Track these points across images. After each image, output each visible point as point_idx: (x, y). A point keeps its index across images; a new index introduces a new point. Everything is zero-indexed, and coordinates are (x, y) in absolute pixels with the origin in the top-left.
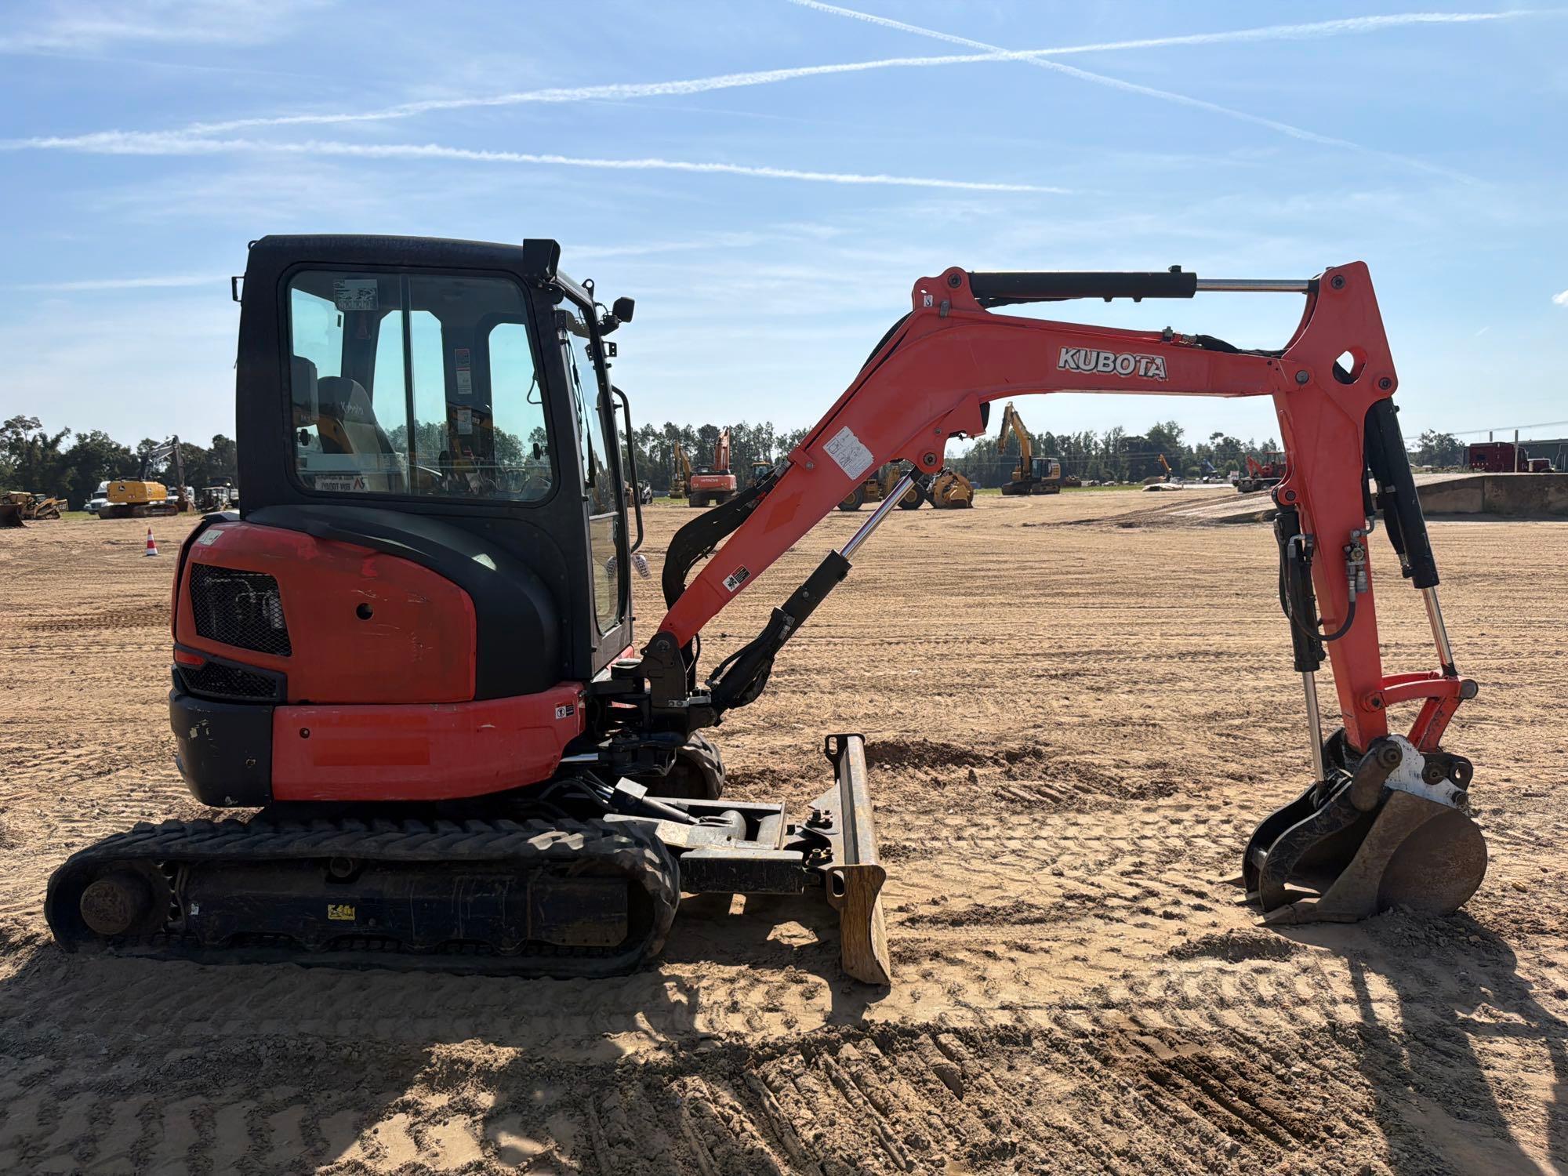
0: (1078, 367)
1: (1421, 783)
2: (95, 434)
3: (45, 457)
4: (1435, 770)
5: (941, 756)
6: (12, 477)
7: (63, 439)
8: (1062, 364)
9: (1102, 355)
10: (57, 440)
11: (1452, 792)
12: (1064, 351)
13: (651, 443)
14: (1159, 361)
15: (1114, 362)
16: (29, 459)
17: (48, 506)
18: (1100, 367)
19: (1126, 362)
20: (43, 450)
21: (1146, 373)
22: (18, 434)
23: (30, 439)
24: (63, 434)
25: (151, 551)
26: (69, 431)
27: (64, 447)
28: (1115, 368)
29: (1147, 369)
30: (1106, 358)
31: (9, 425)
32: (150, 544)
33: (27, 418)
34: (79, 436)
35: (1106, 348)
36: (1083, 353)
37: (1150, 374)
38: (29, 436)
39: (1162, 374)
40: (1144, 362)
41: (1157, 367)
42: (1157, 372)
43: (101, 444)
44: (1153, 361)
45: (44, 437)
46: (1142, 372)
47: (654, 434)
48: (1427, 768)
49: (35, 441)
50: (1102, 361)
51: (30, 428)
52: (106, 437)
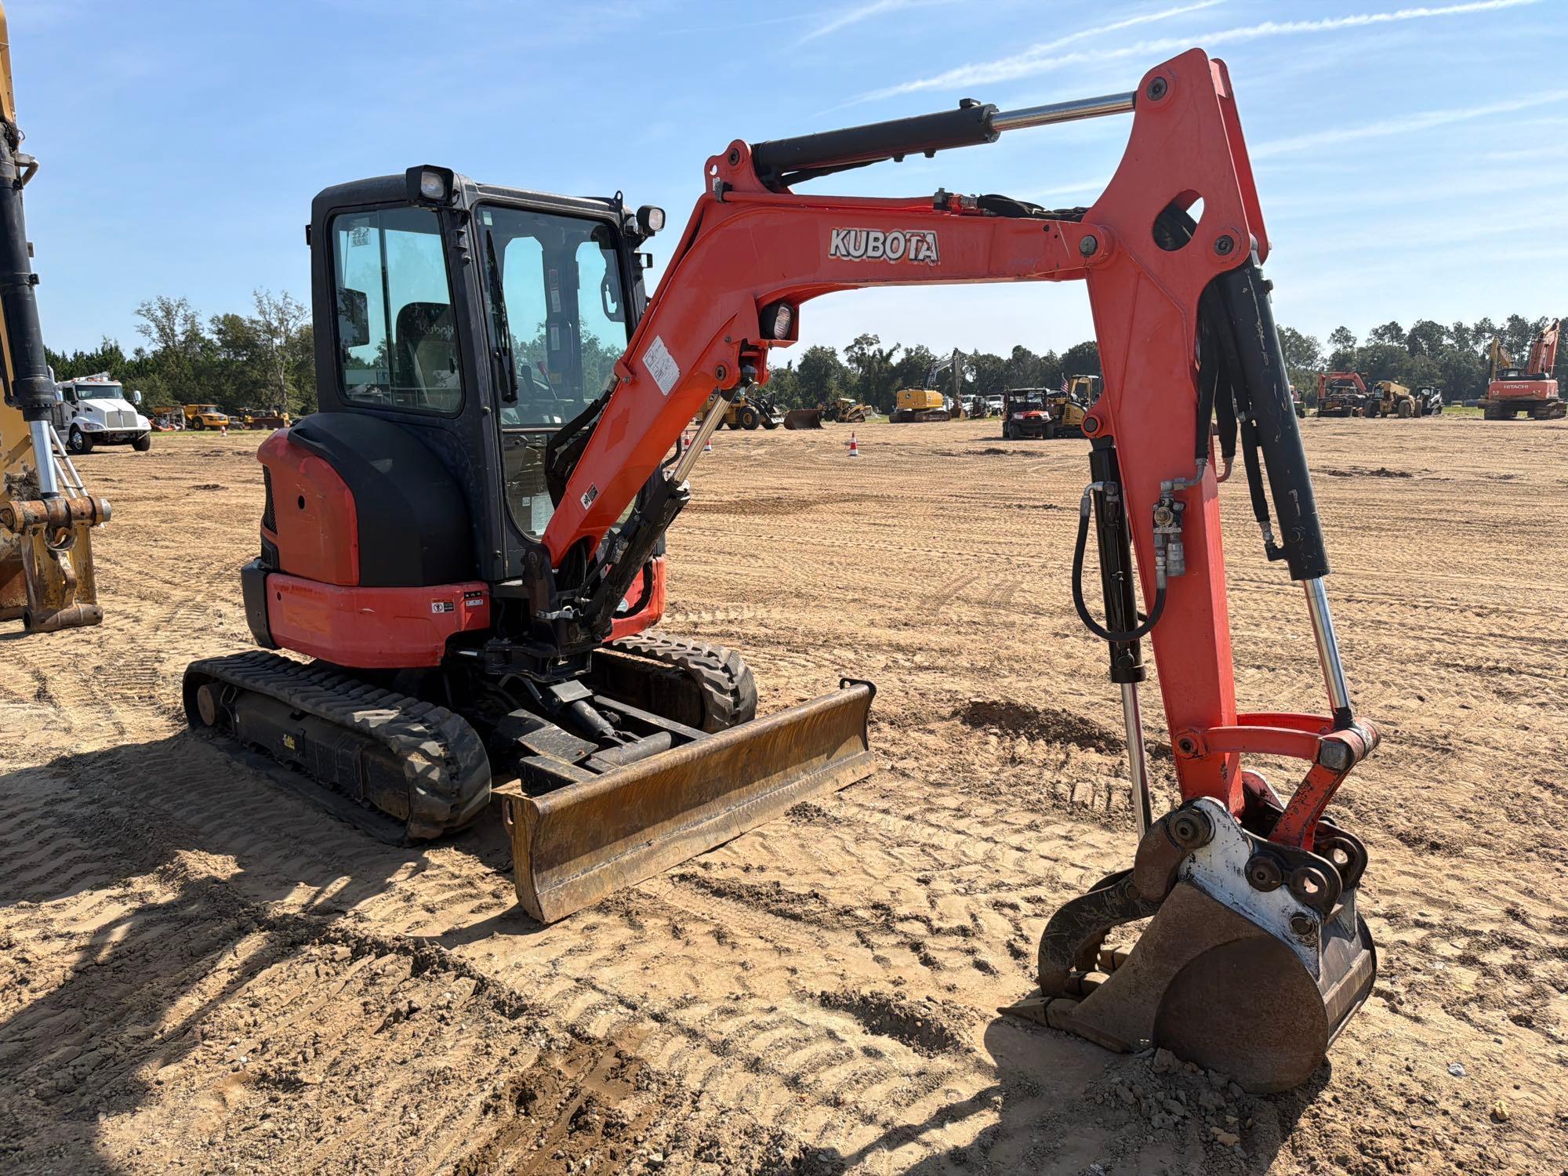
0: (849, 254)
1: (1243, 883)
2: (919, 348)
3: (880, 368)
4: (1262, 870)
5: (1070, 732)
6: (856, 386)
7: (895, 353)
8: (833, 252)
9: (872, 235)
10: (890, 354)
11: (1292, 911)
12: (835, 233)
13: (1487, 341)
14: (930, 238)
15: (884, 243)
16: (869, 372)
17: (858, 411)
18: (870, 253)
19: (896, 242)
20: (879, 363)
21: (916, 256)
22: (863, 349)
23: (871, 354)
24: (894, 349)
25: (853, 452)
26: (899, 345)
27: (895, 360)
28: (884, 252)
29: (917, 251)
30: (876, 239)
31: (857, 342)
32: (853, 446)
33: (870, 336)
34: (907, 350)
35: (875, 227)
36: (853, 233)
37: (921, 257)
38: (870, 351)
39: (934, 256)
40: (914, 240)
41: (926, 245)
42: (928, 253)
43: (923, 357)
44: (923, 240)
45: (881, 352)
46: (912, 256)
47: (1492, 330)
48: (1253, 862)
49: (874, 355)
50: (871, 244)
51: (872, 344)
52: (927, 351)
